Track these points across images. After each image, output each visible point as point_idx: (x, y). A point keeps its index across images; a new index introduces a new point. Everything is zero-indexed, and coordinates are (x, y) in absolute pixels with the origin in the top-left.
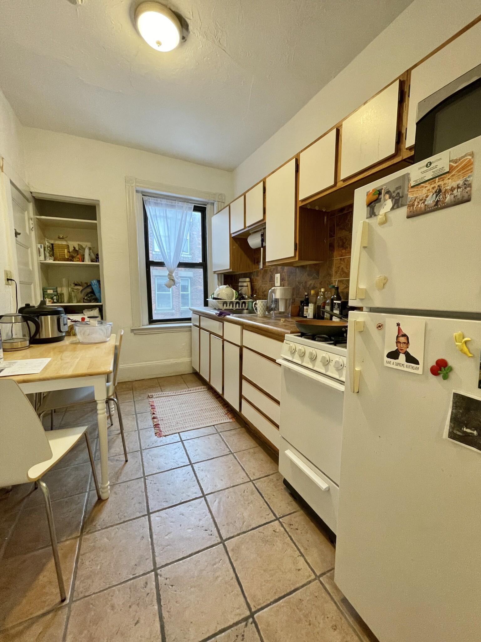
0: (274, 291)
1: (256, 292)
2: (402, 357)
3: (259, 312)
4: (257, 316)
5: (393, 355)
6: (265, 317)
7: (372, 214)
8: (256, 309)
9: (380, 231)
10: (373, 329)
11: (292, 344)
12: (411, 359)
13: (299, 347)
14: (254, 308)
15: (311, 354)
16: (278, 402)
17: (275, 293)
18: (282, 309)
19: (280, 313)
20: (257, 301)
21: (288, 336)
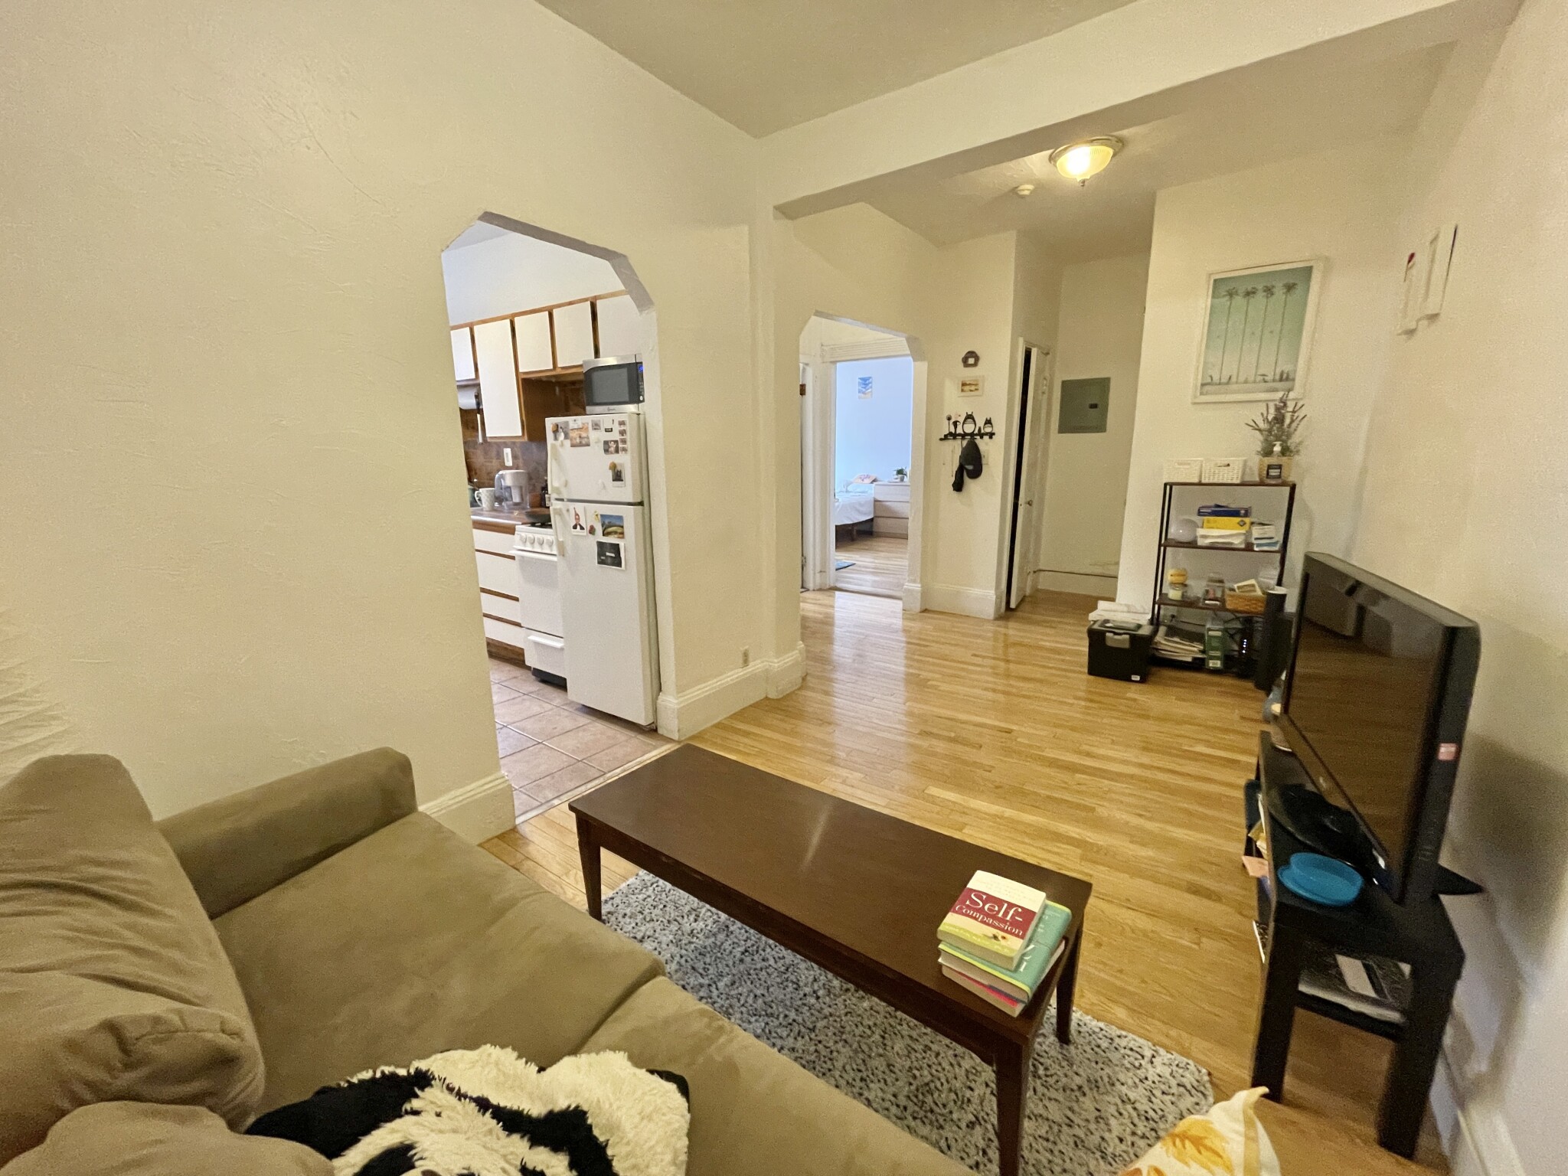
0: (502, 476)
1: (476, 473)
2: (578, 527)
3: (485, 504)
4: (482, 510)
5: (575, 527)
6: (493, 509)
7: (556, 439)
8: (480, 500)
9: (560, 449)
10: (565, 512)
11: (523, 534)
12: (582, 528)
13: (531, 535)
14: (477, 499)
15: (539, 539)
16: (517, 599)
17: (504, 480)
18: (516, 499)
19: (516, 504)
20: (481, 490)
21: (519, 528)
